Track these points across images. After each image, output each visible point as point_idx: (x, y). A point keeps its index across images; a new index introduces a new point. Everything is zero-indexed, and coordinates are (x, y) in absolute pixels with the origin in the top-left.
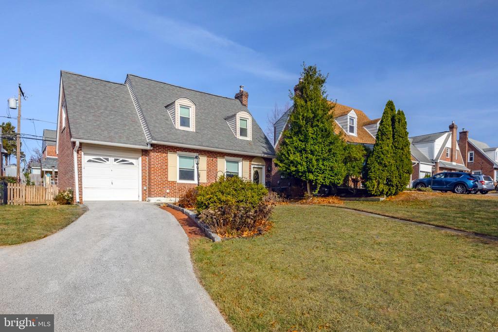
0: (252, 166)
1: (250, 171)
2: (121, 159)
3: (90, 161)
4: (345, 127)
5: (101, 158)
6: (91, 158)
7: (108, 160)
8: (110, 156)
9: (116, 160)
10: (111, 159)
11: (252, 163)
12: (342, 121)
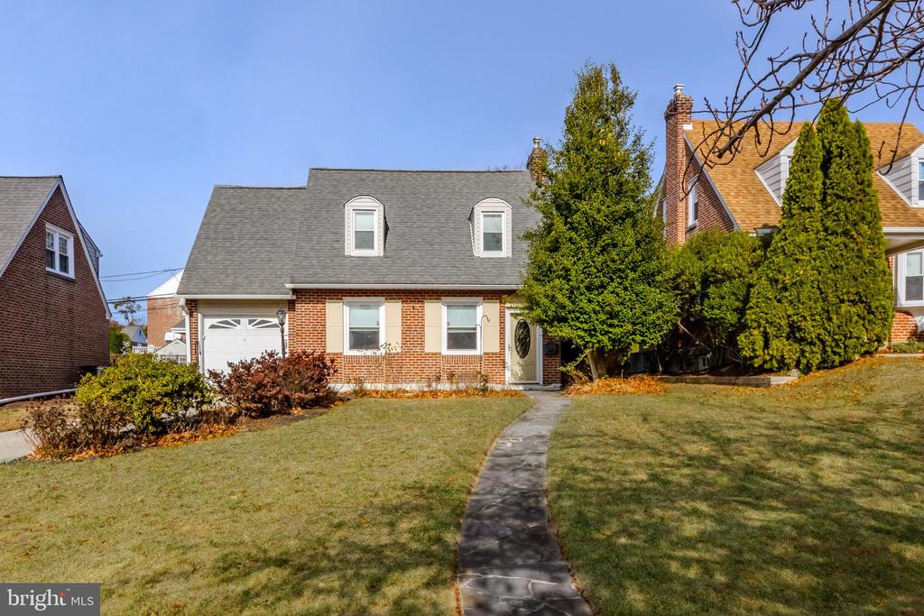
0: (508, 312)
1: (502, 322)
2: (260, 319)
3: (212, 327)
4: (776, 186)
5: (229, 320)
6: (215, 321)
7: (239, 322)
8: (242, 316)
9: (250, 322)
10: (244, 321)
11: (508, 305)
12: (772, 173)
